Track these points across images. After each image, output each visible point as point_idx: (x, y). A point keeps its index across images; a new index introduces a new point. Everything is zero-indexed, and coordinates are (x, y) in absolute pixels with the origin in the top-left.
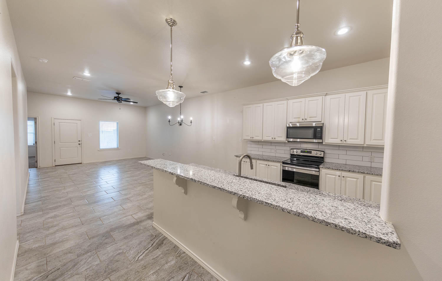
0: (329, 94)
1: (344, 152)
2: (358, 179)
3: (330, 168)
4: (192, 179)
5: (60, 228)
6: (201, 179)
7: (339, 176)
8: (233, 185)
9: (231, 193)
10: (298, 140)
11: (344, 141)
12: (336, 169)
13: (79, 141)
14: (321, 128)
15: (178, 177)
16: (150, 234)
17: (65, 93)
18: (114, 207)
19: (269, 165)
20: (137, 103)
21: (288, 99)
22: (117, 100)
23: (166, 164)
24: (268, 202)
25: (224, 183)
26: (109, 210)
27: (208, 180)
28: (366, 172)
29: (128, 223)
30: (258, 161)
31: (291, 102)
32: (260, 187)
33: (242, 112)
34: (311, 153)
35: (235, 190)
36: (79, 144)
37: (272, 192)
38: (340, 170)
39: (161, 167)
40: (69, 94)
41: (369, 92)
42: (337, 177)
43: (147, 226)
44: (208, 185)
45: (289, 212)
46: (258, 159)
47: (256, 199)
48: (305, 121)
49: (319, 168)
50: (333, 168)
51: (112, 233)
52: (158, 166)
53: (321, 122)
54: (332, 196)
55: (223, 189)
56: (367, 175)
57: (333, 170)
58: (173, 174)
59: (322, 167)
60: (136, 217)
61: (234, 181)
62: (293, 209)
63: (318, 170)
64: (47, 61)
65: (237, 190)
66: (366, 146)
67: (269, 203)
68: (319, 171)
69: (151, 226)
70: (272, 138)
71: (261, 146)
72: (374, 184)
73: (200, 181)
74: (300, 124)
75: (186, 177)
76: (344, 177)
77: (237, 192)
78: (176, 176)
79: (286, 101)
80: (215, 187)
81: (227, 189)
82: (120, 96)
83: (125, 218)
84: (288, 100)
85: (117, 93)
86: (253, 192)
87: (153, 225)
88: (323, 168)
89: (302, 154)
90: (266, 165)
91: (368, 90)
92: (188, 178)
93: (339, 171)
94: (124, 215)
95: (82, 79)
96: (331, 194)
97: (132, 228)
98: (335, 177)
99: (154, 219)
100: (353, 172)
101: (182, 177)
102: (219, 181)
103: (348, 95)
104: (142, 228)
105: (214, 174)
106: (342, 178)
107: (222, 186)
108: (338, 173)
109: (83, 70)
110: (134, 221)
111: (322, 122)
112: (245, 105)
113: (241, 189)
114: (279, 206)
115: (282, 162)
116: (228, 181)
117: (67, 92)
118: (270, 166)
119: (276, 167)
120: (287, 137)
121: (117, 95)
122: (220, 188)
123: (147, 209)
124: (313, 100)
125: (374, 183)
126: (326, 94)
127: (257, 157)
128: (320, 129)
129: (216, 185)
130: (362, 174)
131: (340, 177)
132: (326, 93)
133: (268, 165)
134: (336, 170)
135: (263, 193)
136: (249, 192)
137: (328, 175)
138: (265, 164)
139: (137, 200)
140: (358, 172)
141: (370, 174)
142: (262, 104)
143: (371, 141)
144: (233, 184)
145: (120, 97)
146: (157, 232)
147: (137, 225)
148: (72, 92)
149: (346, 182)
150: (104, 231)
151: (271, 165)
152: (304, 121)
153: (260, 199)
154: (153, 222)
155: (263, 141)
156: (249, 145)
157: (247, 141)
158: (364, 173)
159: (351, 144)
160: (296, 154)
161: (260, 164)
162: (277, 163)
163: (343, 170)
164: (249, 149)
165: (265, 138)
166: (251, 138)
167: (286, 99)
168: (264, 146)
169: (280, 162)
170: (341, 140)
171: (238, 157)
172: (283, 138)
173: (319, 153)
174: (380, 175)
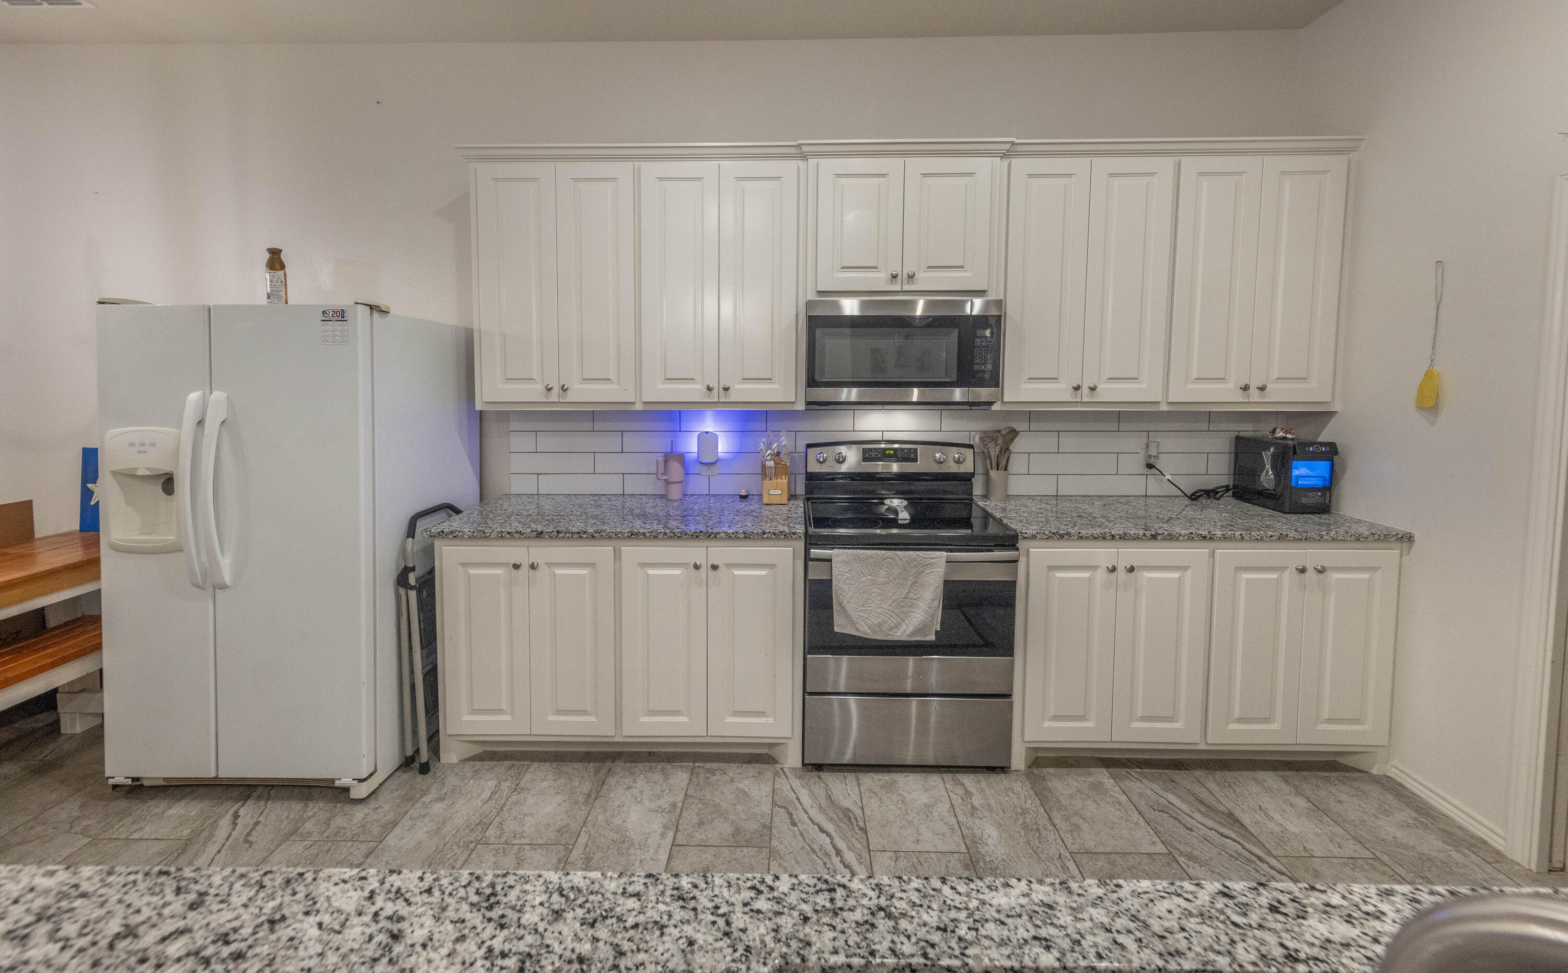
2: (1186, 568)
3: (1069, 535)
7: (1112, 569)
10: (851, 394)
11: (1089, 390)
12: (1095, 538)
14: (996, 324)
19: (715, 567)
21: (805, 149)
30: (630, 552)
34: (915, 460)
38: (1113, 537)
42: (1101, 573)
46: (625, 535)
48: (906, 288)
50: (1083, 532)
56: (1221, 544)
57: (1081, 543)
59: (1028, 533)
70: (709, 389)
72: (1248, 580)
74: (863, 305)
76: (1131, 569)
79: (791, 166)
84: (804, 157)
89: (870, 467)
90: (697, 567)
93: (1113, 543)
98: (1090, 578)
100: (1171, 537)
106: (1124, 577)
108: (1106, 553)
111: (993, 296)
118: (722, 569)
119: (764, 572)
120: (812, 382)
124: (947, 175)
125: (1246, 577)
126: (1007, 147)
128: (987, 333)
130: (1204, 544)
131: (1114, 575)
132: (1010, 144)
133: (706, 568)
134: (1094, 543)
137: (1059, 575)
138: (686, 565)
140: (1190, 538)
142: (626, 167)
149: (1137, 592)
151: (730, 566)
152: (898, 288)
155: (638, 407)
156: (521, 442)
157: (504, 416)
158: (1211, 538)
159: (1118, 405)
160: (844, 468)
161: (643, 565)
162: (772, 543)
163: (1125, 534)
164: (518, 463)
165: (660, 386)
166: (549, 390)
167: (793, 150)
168: (632, 442)
169: (794, 534)
170: (1075, 385)
171: (454, 535)
172: (776, 386)
173: (955, 453)
174: (1271, 536)
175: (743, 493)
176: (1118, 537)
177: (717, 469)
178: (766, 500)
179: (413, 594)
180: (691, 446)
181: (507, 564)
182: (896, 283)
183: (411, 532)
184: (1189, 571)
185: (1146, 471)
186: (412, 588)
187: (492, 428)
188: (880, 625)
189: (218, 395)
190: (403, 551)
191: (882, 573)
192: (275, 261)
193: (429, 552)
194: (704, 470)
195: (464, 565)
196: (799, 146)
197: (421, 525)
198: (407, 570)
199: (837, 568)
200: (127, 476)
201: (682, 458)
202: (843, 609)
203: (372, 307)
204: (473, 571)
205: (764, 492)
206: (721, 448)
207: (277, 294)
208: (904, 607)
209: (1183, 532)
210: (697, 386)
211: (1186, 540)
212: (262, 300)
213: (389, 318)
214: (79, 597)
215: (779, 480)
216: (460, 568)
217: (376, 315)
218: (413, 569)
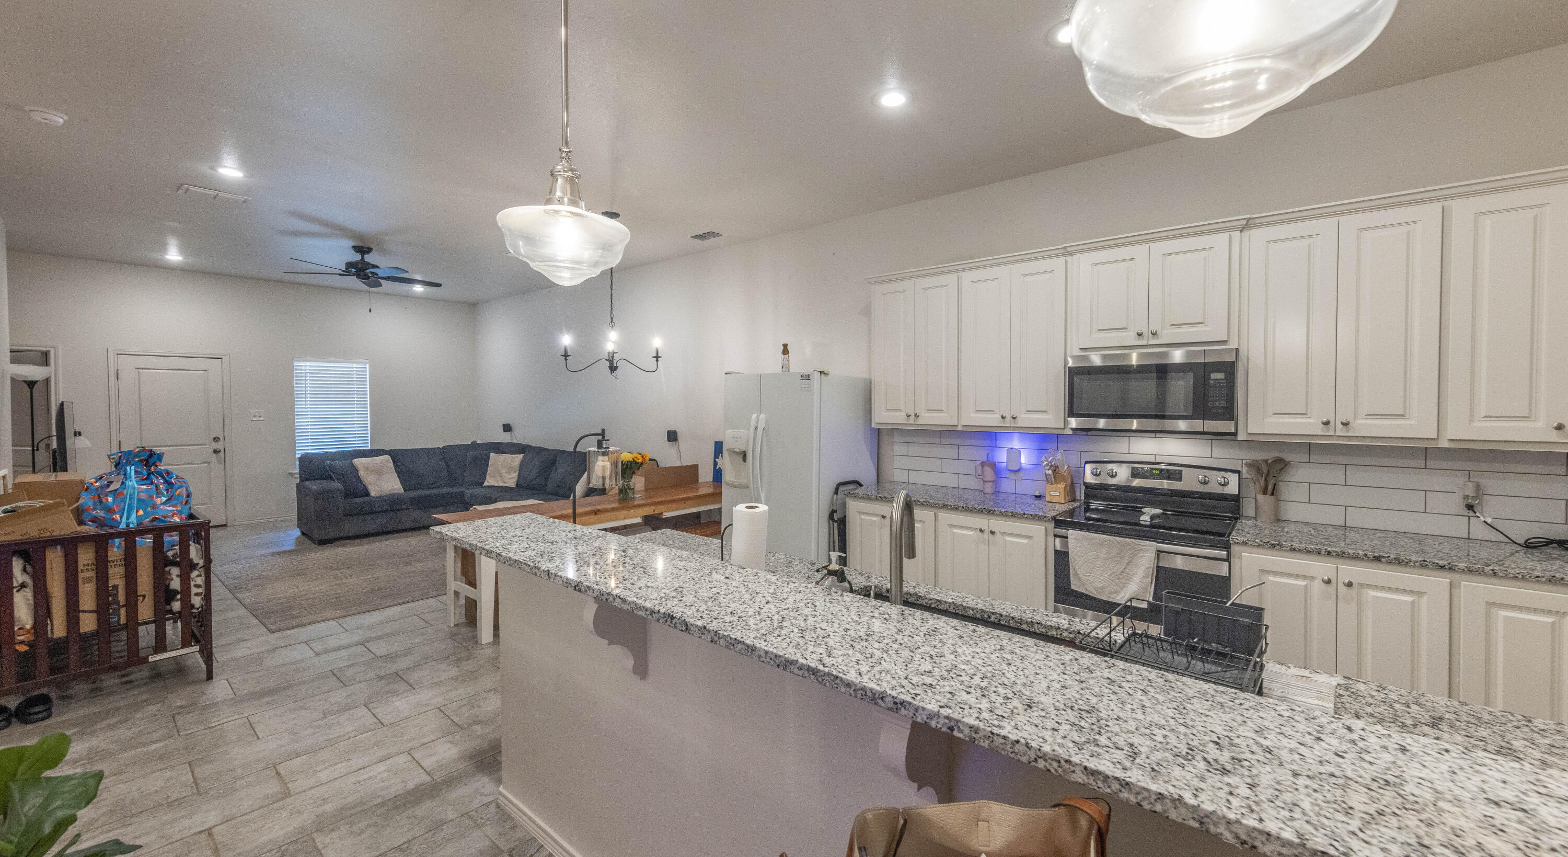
0: (1258, 221)
1: (1336, 475)
2: (1420, 594)
3: (1281, 545)
4: (672, 618)
5: (104, 814)
6: (715, 614)
7: (1329, 582)
8: (878, 654)
9: (877, 698)
10: (1102, 423)
11: (1339, 426)
12: (1308, 552)
13: (216, 439)
14: (1230, 368)
15: (604, 602)
16: (487, 843)
17: (157, 255)
18: (338, 712)
19: (992, 533)
20: (438, 285)
21: (1069, 249)
22: (359, 277)
23: (551, 538)
24: (1102, 768)
25: (831, 642)
26: (319, 727)
27: (751, 622)
28: (1462, 565)
29: (396, 788)
30: (946, 517)
31: (1083, 263)
32: (1018, 663)
33: (867, 311)
34: (1180, 479)
35: (894, 682)
36: (216, 452)
37: (1094, 700)
38: (1329, 553)
39: (529, 553)
40: (174, 255)
41: (1455, 205)
42: (1317, 586)
43: (476, 804)
44: (753, 649)
45: (1243, 837)
46: (945, 507)
47: (1027, 745)
48: (1152, 342)
49: (1227, 547)
50: (1296, 545)
51: (320, 840)
52: (514, 547)
53: (1224, 342)
54: (1372, 697)
55: (829, 674)
56: (1463, 576)
57: (1293, 554)
58: (580, 591)
59: (1240, 539)
60: (428, 763)
61: (877, 625)
62: (1272, 826)
63: (1223, 554)
64: (66, 118)
65: (904, 682)
66: (1446, 445)
67: (1110, 773)
68: (1228, 560)
69: (490, 803)
70: (1003, 417)
71: (951, 452)
72: (1506, 617)
73: (712, 626)
75: (640, 608)
76: (1350, 585)
77: (908, 698)
78: (596, 599)
79: (1061, 261)
80: (786, 664)
81: (852, 676)
82: (368, 258)
83: (382, 767)
84: (1069, 254)
85: (357, 249)
86: (993, 697)
87: (502, 802)
88: (1244, 543)
89: (1137, 482)
90: (981, 531)
91: (1452, 197)
92: (653, 612)
93: (1328, 559)
94: (381, 753)
95: (214, 193)
96: (1361, 687)
97: (409, 813)
98: (1306, 586)
99: (505, 774)
100: (1398, 562)
101: (625, 607)
102: (802, 631)
103: (1351, 222)
104: (451, 815)
105: (773, 587)
106: (1342, 589)
107: (827, 660)
108: (1321, 567)
109: (214, 158)
110: (417, 781)
111: (1233, 345)
112: (882, 282)
113: (928, 680)
114: (1173, 800)
115: (1054, 518)
116: (846, 630)
117: (163, 248)
118: (998, 535)
119: (1025, 541)
120: (1071, 412)
121: (357, 257)
122: (814, 672)
123: (475, 723)
124: (1187, 252)
125: (1504, 613)
126: (1244, 222)
127: (939, 498)
128: (1221, 376)
129: (790, 653)
130: (1443, 573)
131: (1331, 589)
132: (1249, 219)
133: (987, 531)
134: (1307, 556)
135: (1046, 700)
136: (971, 699)
137: (1273, 577)
138: (976, 528)
139: (435, 680)
140: (1423, 565)
141: (1480, 573)
142: (953, 277)
143: (1476, 424)
144: (875, 648)
145: (368, 264)
146: (520, 834)
147: (432, 798)
148: (183, 250)
149: (1360, 605)
150: (291, 828)
151: (1003, 533)
152: (1145, 342)
153: (1047, 748)
154: (501, 789)
155: (960, 428)
156: (899, 449)
157: (891, 432)
158: (1450, 568)
159: (1374, 440)
160: (1114, 481)
161: (951, 526)
162: (1028, 521)
163: (1343, 552)
164: (899, 462)
165: (972, 415)
166: (909, 416)
167: (1062, 251)
168: (965, 452)
169: (1045, 517)
170: (1324, 420)
171: (856, 497)
172: (1050, 416)
173: (1218, 477)
174: (1537, 577)
175: (1037, 494)
176: (1334, 554)
177: (1021, 475)
178: (1048, 498)
179: (836, 524)
180: (1002, 457)
181: (879, 515)
182: (1143, 339)
183: (836, 492)
184: (1425, 597)
185: (1466, 512)
186: (836, 521)
187: (885, 439)
188: (1103, 588)
189: (763, 416)
190: (832, 503)
191: (1104, 550)
192: (785, 351)
193: (844, 505)
194: (1012, 476)
195: (859, 513)
196: (1065, 248)
197: (841, 489)
198: (833, 512)
199: (1072, 543)
200: (732, 451)
201: (994, 466)
202: (1076, 575)
203: (821, 372)
204: (863, 517)
205: (1047, 492)
206: (1023, 460)
207: (785, 367)
208: (1123, 577)
209: (1414, 558)
210: (995, 416)
211: (1418, 567)
212: (780, 370)
213: (829, 377)
214: (710, 511)
215: (1058, 485)
216: (857, 515)
217: (823, 376)
218: (836, 511)
